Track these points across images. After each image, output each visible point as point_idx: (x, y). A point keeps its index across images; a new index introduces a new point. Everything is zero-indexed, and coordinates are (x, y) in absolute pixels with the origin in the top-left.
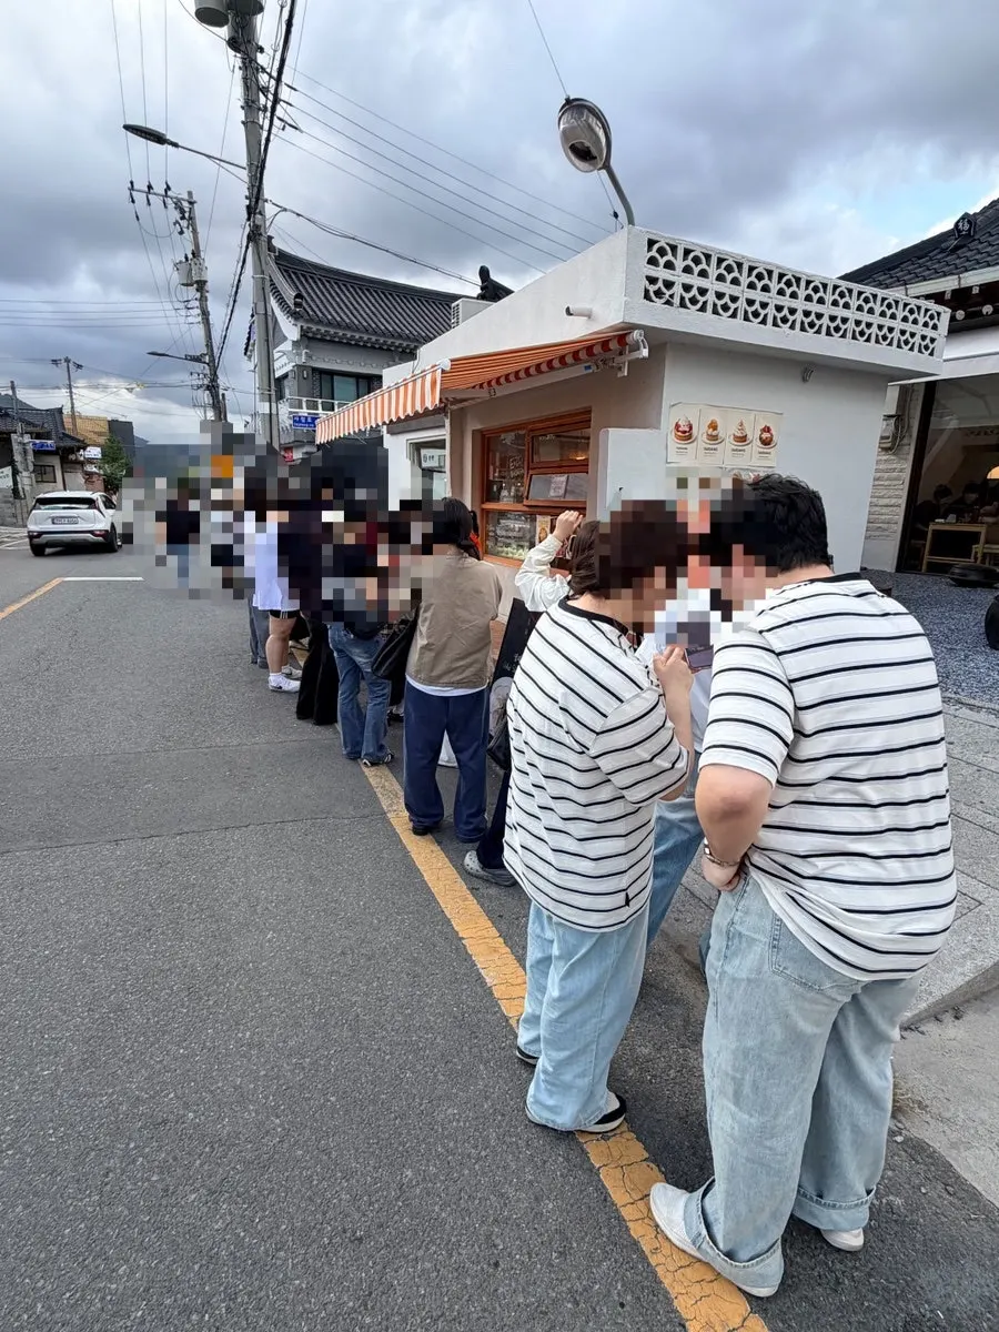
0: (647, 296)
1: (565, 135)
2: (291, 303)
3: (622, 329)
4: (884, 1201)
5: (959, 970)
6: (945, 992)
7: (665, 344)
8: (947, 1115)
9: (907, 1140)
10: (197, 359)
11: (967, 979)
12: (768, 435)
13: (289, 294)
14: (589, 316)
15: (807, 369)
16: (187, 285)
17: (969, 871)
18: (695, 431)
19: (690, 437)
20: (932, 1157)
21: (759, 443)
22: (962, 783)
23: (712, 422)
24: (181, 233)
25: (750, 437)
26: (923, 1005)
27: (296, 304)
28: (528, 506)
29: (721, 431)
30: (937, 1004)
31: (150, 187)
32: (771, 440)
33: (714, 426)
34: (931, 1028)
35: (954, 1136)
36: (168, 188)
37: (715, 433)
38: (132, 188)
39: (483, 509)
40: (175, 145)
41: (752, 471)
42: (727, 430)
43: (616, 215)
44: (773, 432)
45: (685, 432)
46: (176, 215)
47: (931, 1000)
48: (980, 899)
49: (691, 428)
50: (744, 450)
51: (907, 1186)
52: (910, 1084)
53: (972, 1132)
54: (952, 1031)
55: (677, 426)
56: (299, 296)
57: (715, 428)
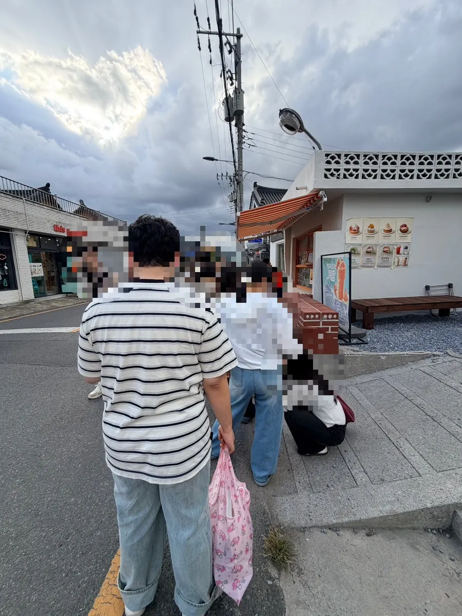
0: (326, 176)
1: (282, 121)
2: (260, 202)
3: (316, 191)
4: (231, 609)
5: (381, 508)
6: (363, 517)
7: (343, 195)
8: (311, 584)
9: (274, 585)
10: (233, 224)
11: (382, 515)
12: (405, 228)
13: (259, 199)
14: (306, 189)
15: (429, 196)
16: (231, 202)
17: (425, 455)
18: (361, 230)
19: (358, 232)
20: (278, 602)
21: (400, 232)
22: (455, 406)
23: (371, 225)
24: (231, 186)
25: (393, 229)
26: (346, 519)
27: (261, 202)
28: (307, 265)
29: (376, 228)
30: (356, 522)
31: (222, 174)
32: (408, 230)
33: (371, 226)
34: (347, 535)
35: (303, 597)
36: (227, 173)
37: (372, 229)
38: (218, 175)
39: (296, 268)
40: (217, 160)
41: (396, 245)
42: (380, 227)
43: (314, 148)
44: (408, 226)
45: (356, 230)
46: (229, 181)
47: (353, 518)
48: (421, 473)
49: (358, 228)
50: (390, 236)
51: (251, 608)
52: (305, 558)
53: (317, 601)
54: (360, 541)
55: (351, 228)
56: (262, 199)
57: (373, 227)
